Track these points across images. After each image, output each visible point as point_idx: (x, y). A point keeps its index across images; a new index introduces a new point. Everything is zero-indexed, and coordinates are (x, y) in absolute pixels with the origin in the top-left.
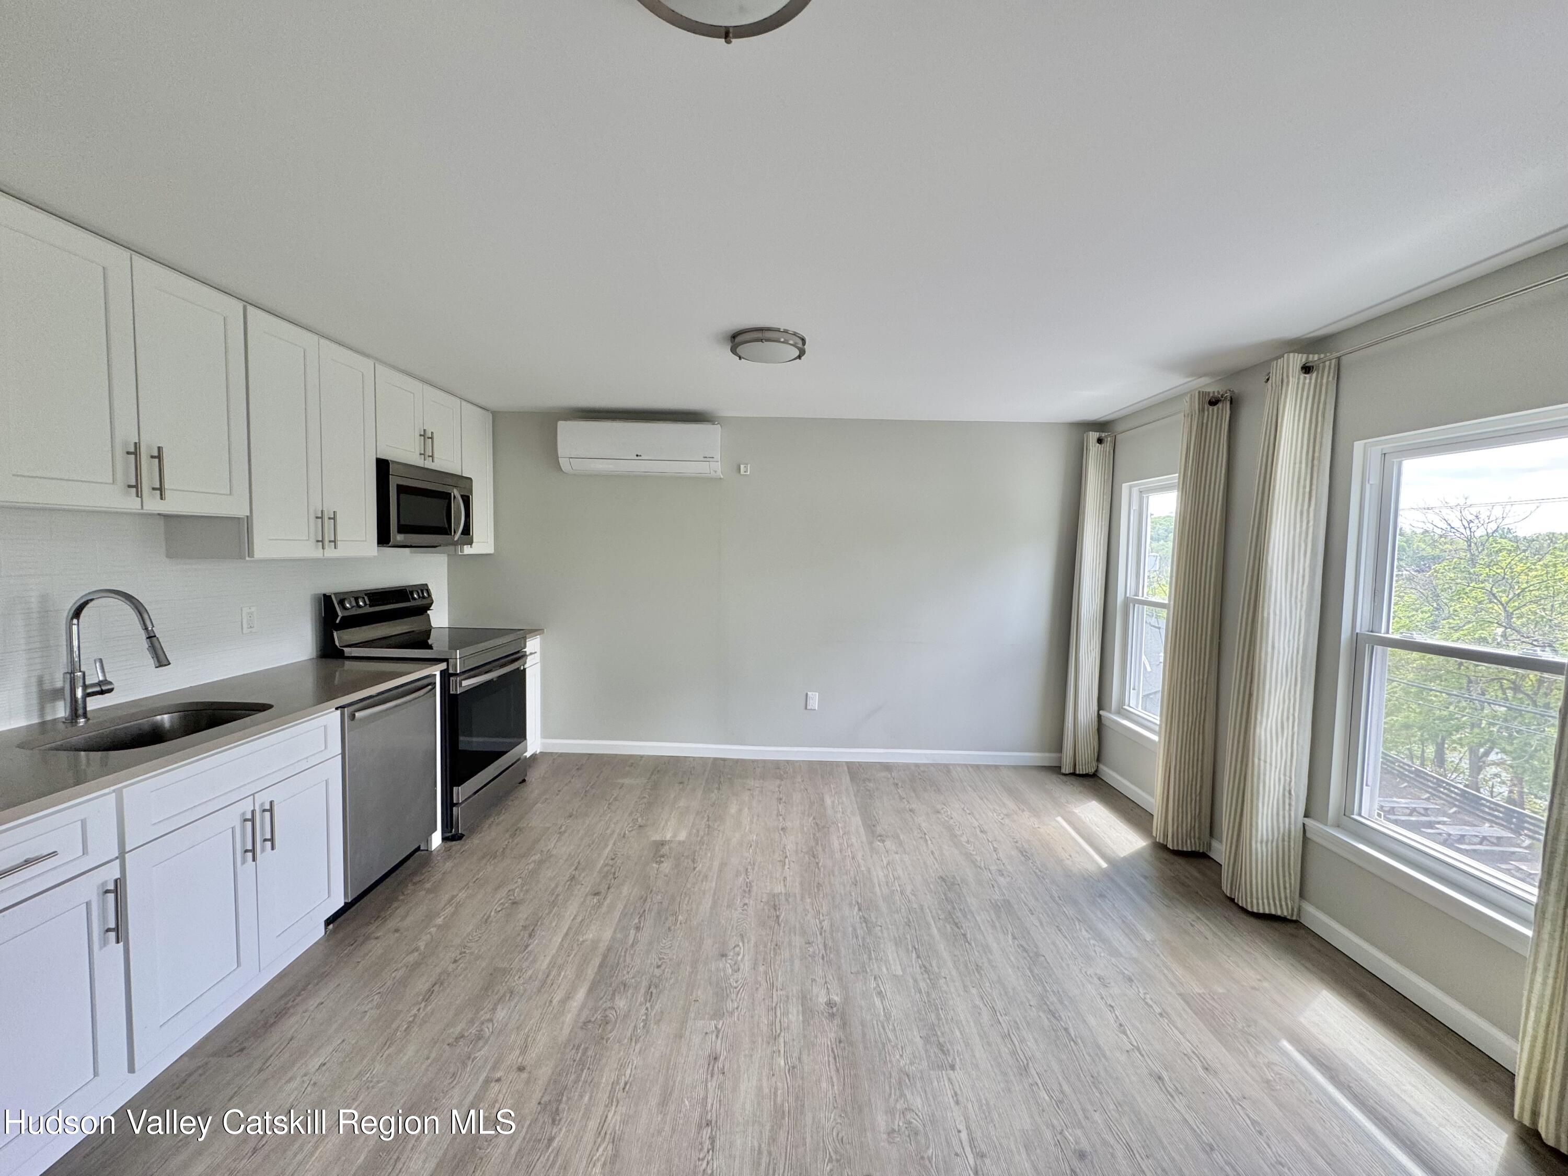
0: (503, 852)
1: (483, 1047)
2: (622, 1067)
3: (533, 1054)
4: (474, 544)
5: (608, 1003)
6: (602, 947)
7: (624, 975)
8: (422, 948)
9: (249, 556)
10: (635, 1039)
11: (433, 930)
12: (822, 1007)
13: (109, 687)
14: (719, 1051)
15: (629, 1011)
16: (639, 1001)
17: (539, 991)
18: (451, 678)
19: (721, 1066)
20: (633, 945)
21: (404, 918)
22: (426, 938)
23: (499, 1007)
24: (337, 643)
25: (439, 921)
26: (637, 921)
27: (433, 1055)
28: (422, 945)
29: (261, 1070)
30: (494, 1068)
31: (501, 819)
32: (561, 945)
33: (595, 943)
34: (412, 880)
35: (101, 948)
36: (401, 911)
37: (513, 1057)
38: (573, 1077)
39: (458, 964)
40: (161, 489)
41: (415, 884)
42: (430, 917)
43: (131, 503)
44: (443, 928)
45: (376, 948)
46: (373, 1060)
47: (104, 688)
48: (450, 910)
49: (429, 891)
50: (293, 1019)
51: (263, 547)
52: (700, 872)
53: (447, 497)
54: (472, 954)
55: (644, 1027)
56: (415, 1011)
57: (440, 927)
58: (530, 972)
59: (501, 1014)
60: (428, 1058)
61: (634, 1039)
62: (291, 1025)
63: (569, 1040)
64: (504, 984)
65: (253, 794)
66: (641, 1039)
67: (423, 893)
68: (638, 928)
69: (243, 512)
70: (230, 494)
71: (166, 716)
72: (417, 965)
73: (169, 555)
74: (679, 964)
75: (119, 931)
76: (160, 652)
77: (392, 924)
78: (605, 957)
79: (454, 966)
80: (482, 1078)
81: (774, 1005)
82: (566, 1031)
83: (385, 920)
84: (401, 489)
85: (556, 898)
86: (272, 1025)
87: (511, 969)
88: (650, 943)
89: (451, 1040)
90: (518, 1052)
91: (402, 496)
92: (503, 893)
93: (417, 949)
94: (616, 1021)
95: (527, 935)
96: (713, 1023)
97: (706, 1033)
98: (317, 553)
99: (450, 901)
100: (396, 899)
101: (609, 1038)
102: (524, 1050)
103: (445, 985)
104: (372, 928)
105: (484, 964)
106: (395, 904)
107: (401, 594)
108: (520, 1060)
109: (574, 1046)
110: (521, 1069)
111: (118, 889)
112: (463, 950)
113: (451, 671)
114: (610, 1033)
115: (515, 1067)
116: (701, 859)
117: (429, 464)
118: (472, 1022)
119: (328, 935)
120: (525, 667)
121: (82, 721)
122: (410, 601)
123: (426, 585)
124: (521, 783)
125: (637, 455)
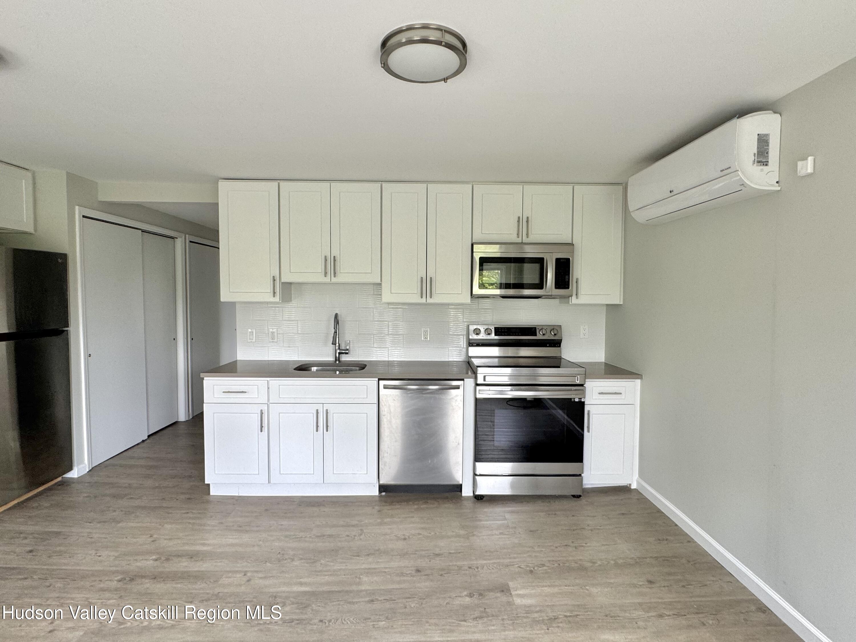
13: (349, 352)
24: (469, 354)
35: (260, 432)
40: (336, 273)
47: (346, 352)
51: (388, 297)
53: (540, 262)
65: (323, 404)
69: (377, 281)
70: (371, 273)
84: (482, 260)
91: (482, 264)
107: (530, 330)
119: (380, 496)
120: (582, 400)
121: (337, 362)
122: (536, 335)
123: (560, 326)
124: (574, 496)
125: (671, 192)
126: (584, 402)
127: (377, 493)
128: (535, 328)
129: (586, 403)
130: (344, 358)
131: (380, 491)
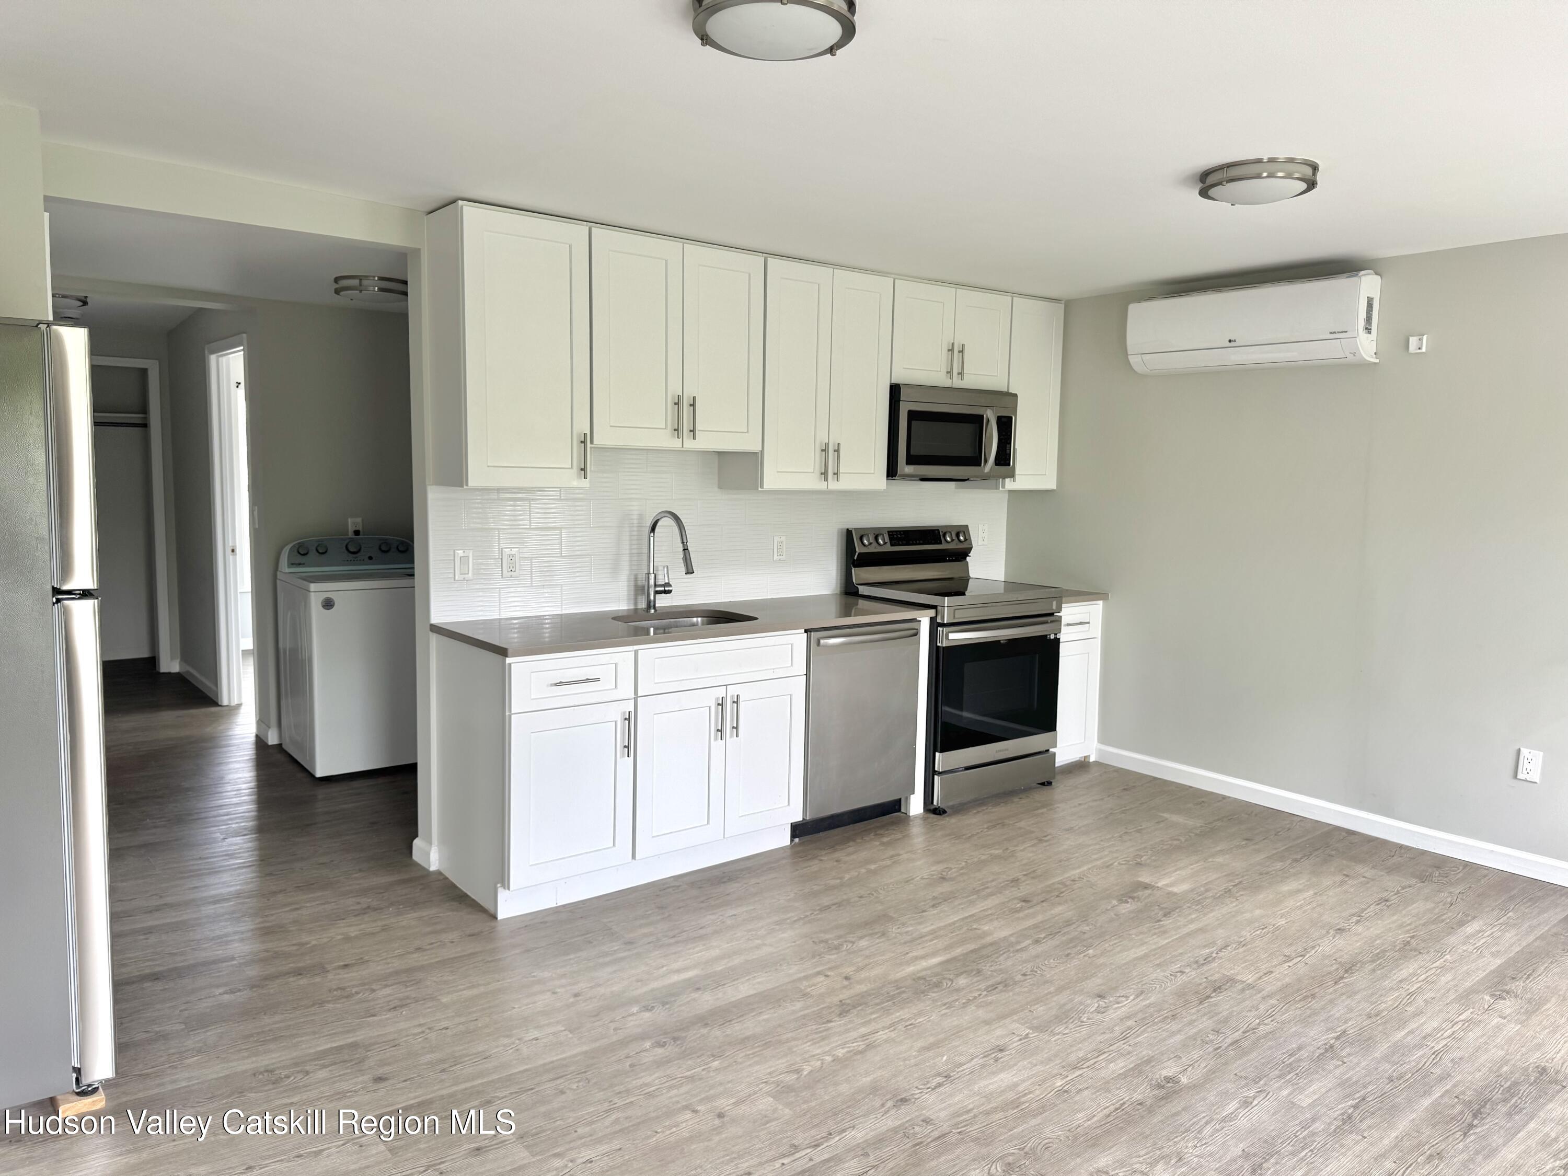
0: (970, 837)
1: (834, 954)
2: (920, 1014)
3: (863, 975)
4: (1017, 477)
5: (952, 976)
6: (989, 939)
7: (985, 966)
8: (846, 879)
9: (761, 487)
10: (949, 1005)
11: (863, 871)
12: (1158, 1076)
13: (670, 589)
14: (1008, 1048)
15: (963, 989)
16: (980, 986)
17: (905, 943)
18: (939, 628)
19: (1000, 1056)
20: (1017, 951)
21: (849, 854)
22: (854, 874)
23: (867, 938)
24: (854, 581)
25: (873, 867)
26: (1042, 936)
27: (797, 943)
28: (847, 876)
29: (702, 902)
30: (830, 969)
31: (994, 810)
32: (954, 923)
33: (986, 934)
34: (876, 832)
35: (620, 758)
36: (851, 849)
37: (848, 970)
38: (878, 1001)
39: (861, 899)
40: (693, 431)
41: (876, 835)
42: (867, 862)
43: (676, 444)
44: (874, 872)
45: (815, 866)
46: (762, 927)
47: (667, 589)
48: (889, 862)
49: (883, 844)
50: (736, 885)
51: (772, 479)
52: (1163, 926)
53: (977, 421)
54: (877, 897)
55: (964, 1003)
56: (808, 914)
57: (869, 871)
58: (910, 929)
59: (863, 943)
60: (794, 942)
61: (947, 1006)
62: (733, 887)
63: (896, 981)
64: (883, 927)
65: (726, 685)
66: (952, 1009)
67: (877, 843)
68: (1037, 941)
69: (757, 448)
70: (747, 432)
71: (699, 619)
72: (834, 887)
73: (720, 487)
74: (1046, 982)
75: (629, 748)
76: (689, 562)
77: (837, 855)
78: (984, 947)
79: (857, 899)
80: (818, 969)
81: (1106, 1050)
82: (899, 975)
83: (835, 851)
84: (913, 415)
85: (983, 889)
86: (724, 882)
87: (898, 920)
88: (1037, 956)
89: (816, 940)
90: (853, 969)
91: (913, 423)
92: (940, 867)
93: (841, 878)
94: (945, 989)
95: (931, 904)
96: (1028, 1031)
97: (1013, 1033)
98: (822, 486)
99: (892, 857)
100: (854, 841)
101: (928, 995)
102: (859, 970)
103: (841, 908)
104: (823, 852)
105: (880, 908)
106: (851, 843)
107: (931, 535)
108: (851, 973)
109: (897, 986)
110: (847, 978)
111: (630, 719)
112: (873, 893)
113: (939, 620)
114: (933, 993)
115: (844, 975)
116: (1179, 916)
117: (957, 383)
118: (839, 937)
119: (793, 846)
120: (1058, 637)
121: (652, 611)
122: (941, 543)
123: (967, 527)
124: (1043, 784)
125: (1230, 341)
126: (1059, 639)
127: (787, 841)
128: (938, 530)
129: (1061, 640)
130: (662, 602)
131: (793, 836)
